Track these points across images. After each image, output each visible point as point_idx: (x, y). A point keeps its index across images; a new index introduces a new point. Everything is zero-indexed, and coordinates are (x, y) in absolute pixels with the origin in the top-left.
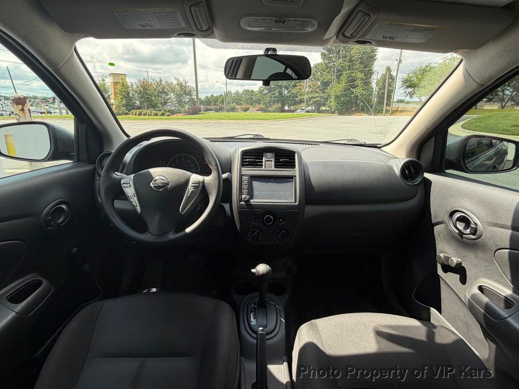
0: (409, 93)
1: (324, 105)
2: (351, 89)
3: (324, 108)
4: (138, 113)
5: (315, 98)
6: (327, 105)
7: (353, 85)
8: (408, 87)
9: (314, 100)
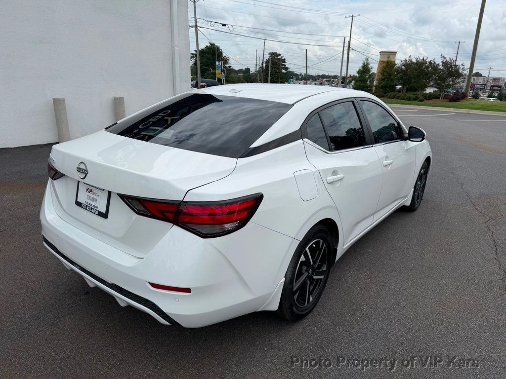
4: (392, 96)
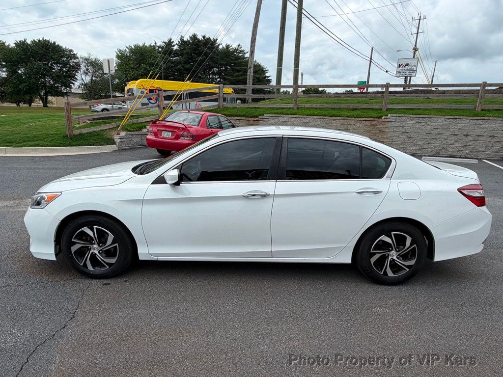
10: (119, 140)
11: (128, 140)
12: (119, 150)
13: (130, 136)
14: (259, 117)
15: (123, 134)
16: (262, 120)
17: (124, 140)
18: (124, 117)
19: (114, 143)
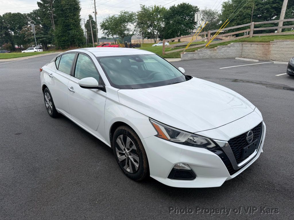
0: (106, 33)
1: (50, 43)
2: (68, 31)
3: (50, 45)
5: (41, 38)
6: (52, 43)
7: (68, 28)
8: (104, 30)
9: (41, 39)
10: (182, 56)
11: (186, 56)
12: (181, 61)
13: (187, 54)
14: (271, 42)
15: (185, 53)
16: (272, 43)
17: (184, 56)
18: (187, 45)
19: (180, 58)
